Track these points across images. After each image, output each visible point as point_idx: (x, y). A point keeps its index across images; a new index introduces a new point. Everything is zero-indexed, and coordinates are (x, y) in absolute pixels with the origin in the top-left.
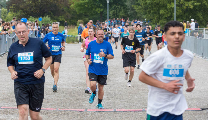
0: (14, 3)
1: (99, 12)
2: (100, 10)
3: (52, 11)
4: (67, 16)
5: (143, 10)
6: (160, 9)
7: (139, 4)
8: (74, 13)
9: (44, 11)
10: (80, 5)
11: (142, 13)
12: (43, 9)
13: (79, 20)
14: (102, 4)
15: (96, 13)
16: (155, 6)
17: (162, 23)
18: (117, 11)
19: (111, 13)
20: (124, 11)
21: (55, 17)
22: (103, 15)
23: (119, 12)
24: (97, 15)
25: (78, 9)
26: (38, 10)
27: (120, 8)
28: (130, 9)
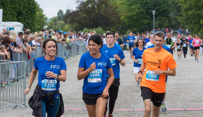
0: (70, 17)
1: (146, 23)
2: (147, 21)
3: (104, 23)
4: (118, 27)
5: (186, 21)
6: (201, 20)
7: (181, 16)
8: (124, 24)
9: (97, 22)
10: (128, 17)
11: (184, 23)
13: (128, 31)
14: (149, 16)
15: (143, 24)
16: (196, 17)
18: (162, 22)
19: (157, 23)
20: (168, 22)
21: (107, 28)
22: (150, 26)
23: (164, 23)
24: (144, 26)
25: (127, 20)
26: (92, 22)
27: (165, 19)
28: (174, 20)
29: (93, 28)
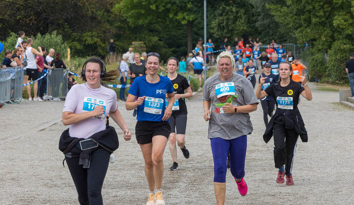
1: (184, 22)
2: (186, 17)
3: (66, 21)
4: (105, 32)
5: (294, 18)
6: (334, 15)
7: (283, 3)
8: (122, 25)
9: (46, 19)
11: (290, 26)
12: (44, 15)
13: (133, 43)
14: (193, 2)
15: (176, 23)
16: (322, 7)
17: (340, 50)
18: (228, 19)
19: (214, 23)
20: (247, 20)
22: (195, 29)
23: (234, 23)
24: (180, 30)
25: (132, 14)
26: (31, 18)
27: (237, 12)
28: (263, 14)
29: (35, 36)
